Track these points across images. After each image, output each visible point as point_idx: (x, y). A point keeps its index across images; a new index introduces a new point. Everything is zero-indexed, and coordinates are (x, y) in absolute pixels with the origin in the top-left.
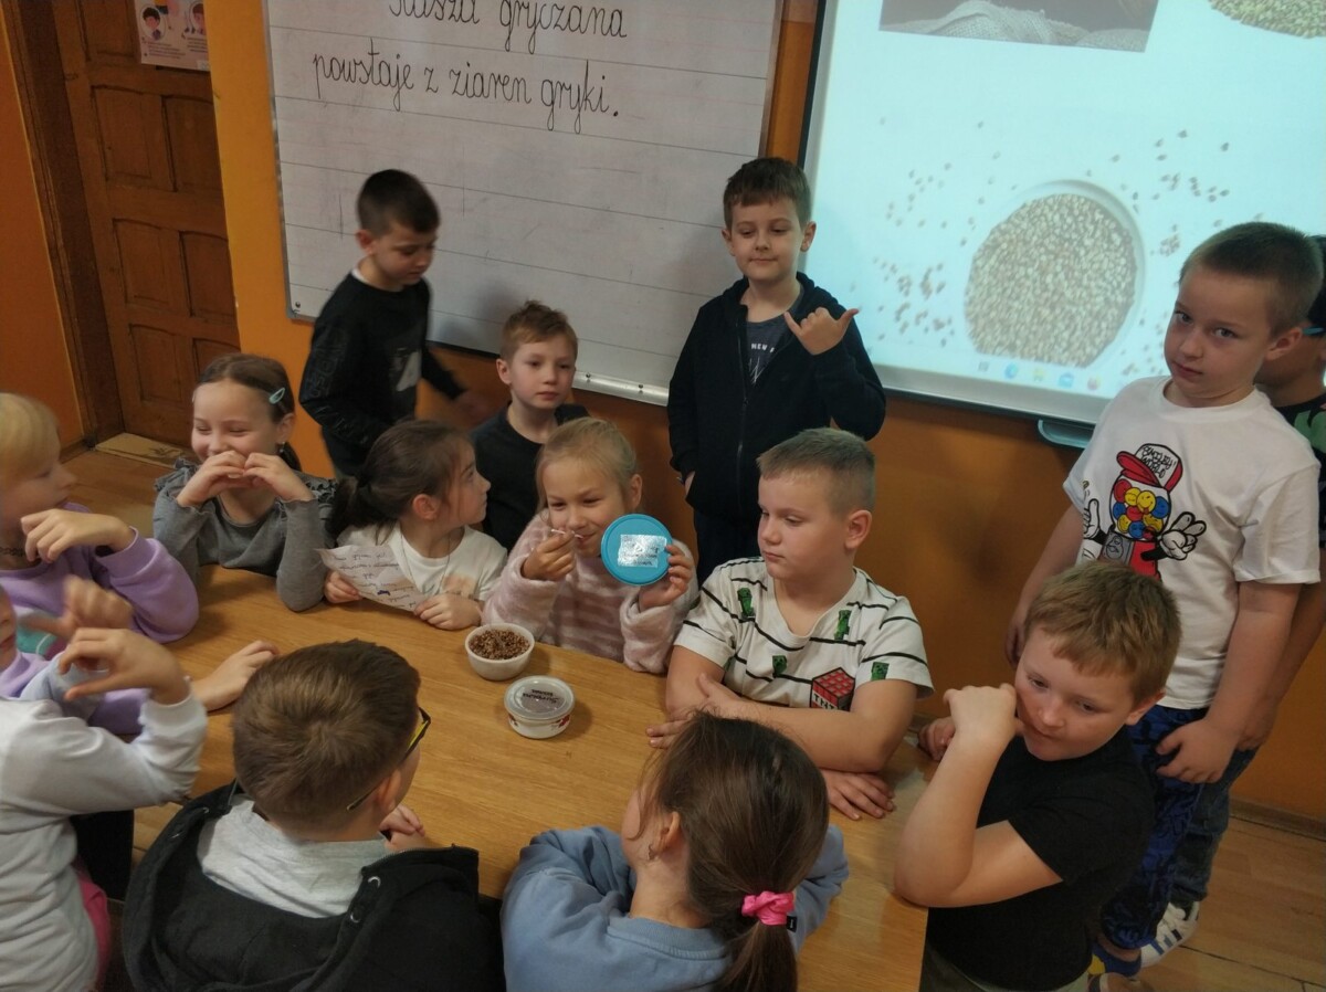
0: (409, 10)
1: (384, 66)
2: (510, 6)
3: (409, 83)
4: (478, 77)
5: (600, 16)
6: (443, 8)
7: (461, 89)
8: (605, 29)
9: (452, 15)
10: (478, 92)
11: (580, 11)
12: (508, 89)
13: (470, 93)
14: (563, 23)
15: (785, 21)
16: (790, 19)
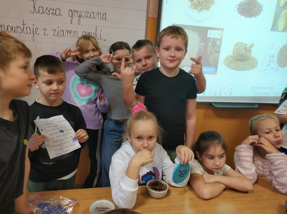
0: (37, 11)
1: (28, 28)
2: (72, 11)
3: (37, 33)
4: (62, 31)
5: (100, 14)
6: (49, 11)
7: (56, 34)
8: (101, 18)
9: (52, 13)
10: (62, 35)
11: (94, 13)
12: (72, 34)
13: (59, 35)
14: (89, 16)
15: (148, 17)
16: (149, 16)
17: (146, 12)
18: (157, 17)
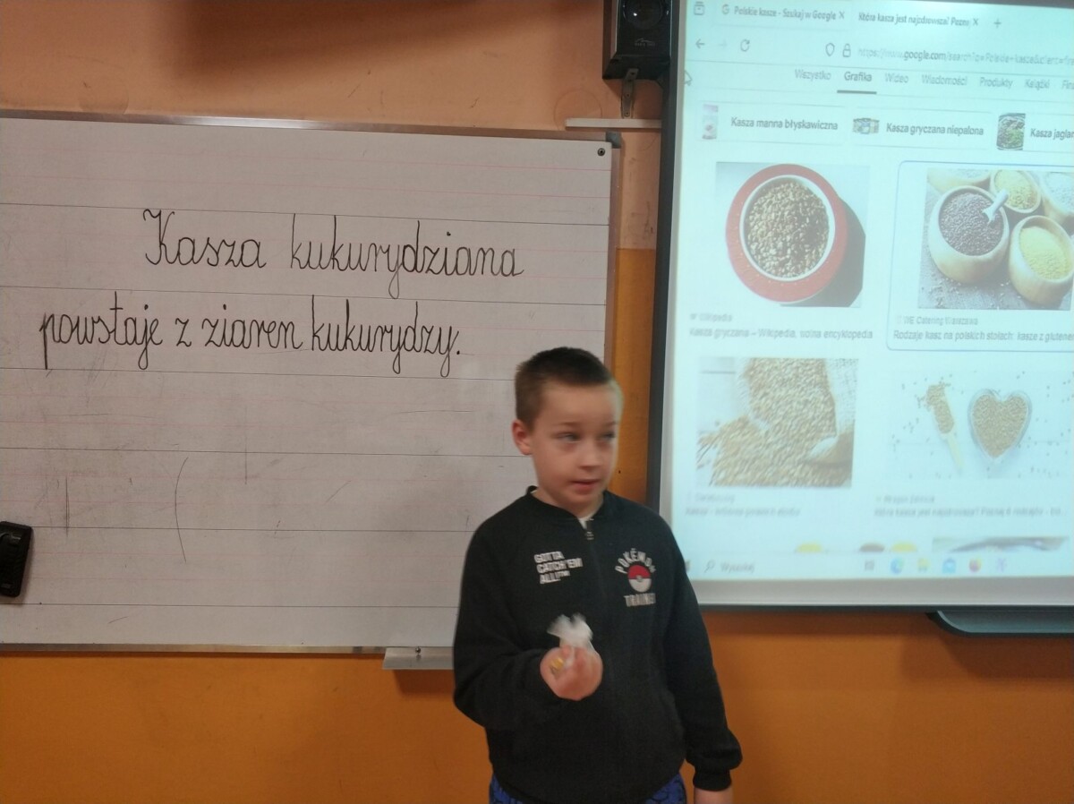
1: (129, 323)
13: (229, 342)
15: (618, 249)
16: (622, 247)
17: (606, 229)
18: (655, 248)
